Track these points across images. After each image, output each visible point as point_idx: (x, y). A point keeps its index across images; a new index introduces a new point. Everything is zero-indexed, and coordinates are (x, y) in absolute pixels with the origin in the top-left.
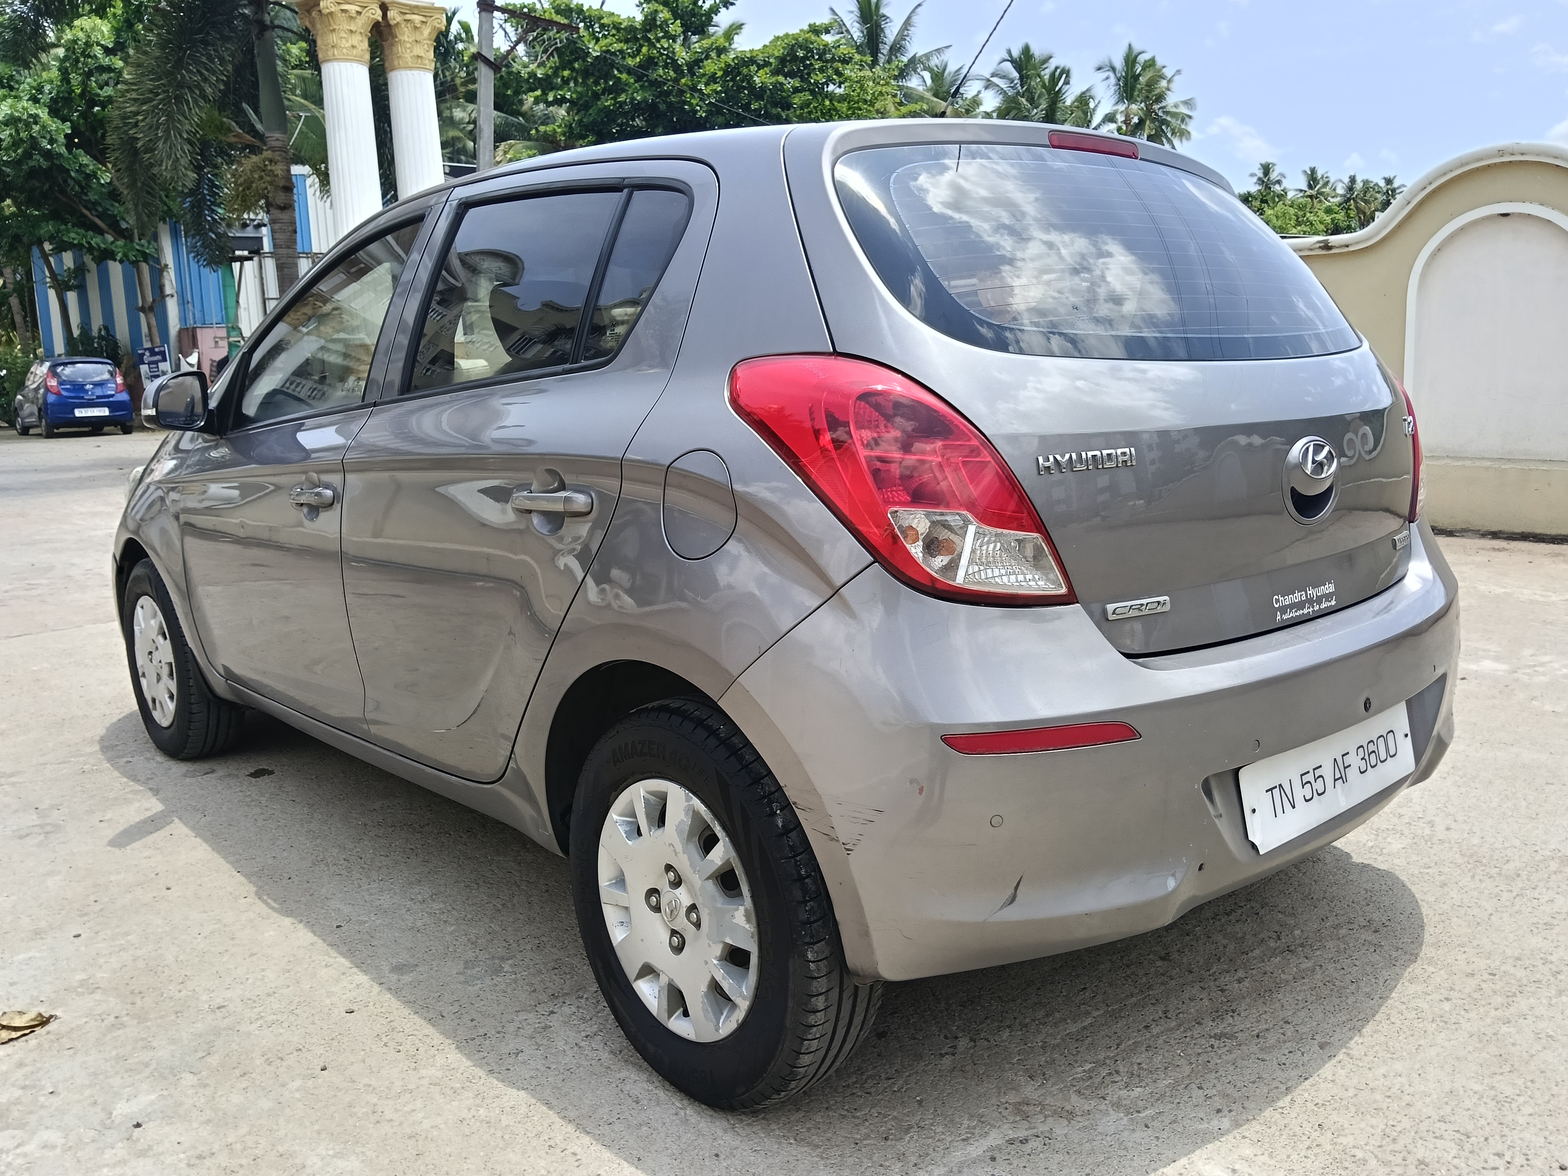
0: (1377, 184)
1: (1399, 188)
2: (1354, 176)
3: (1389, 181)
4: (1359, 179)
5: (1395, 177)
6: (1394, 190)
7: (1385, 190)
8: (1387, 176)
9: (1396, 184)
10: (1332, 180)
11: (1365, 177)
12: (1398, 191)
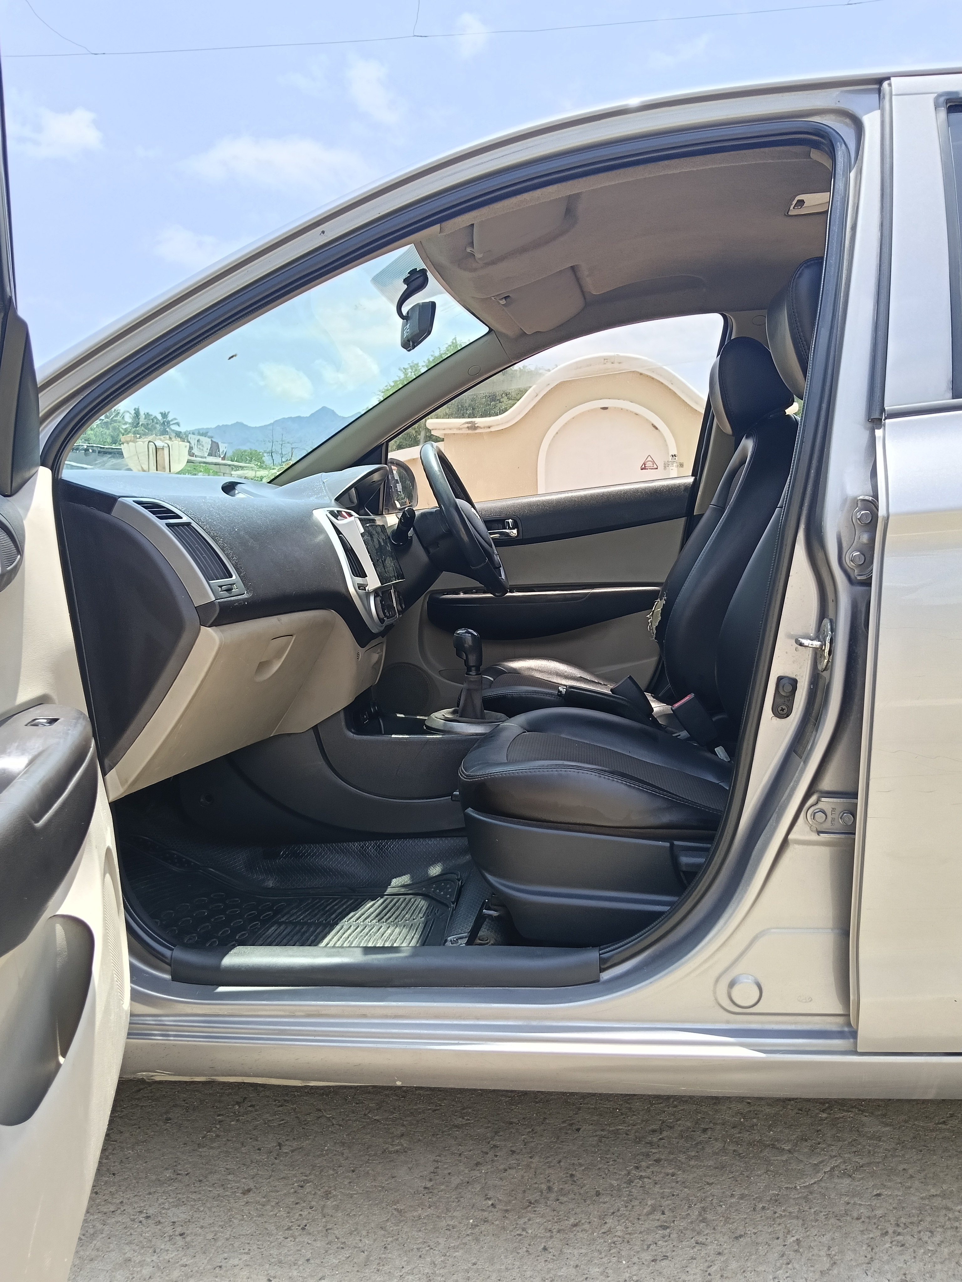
0: (155, 417)
1: (172, 420)
2: (138, 409)
3: (164, 415)
4: (142, 413)
5: (169, 412)
6: (168, 422)
7: (162, 422)
8: (163, 411)
9: (170, 418)
10: (121, 412)
11: (146, 411)
12: (171, 423)
